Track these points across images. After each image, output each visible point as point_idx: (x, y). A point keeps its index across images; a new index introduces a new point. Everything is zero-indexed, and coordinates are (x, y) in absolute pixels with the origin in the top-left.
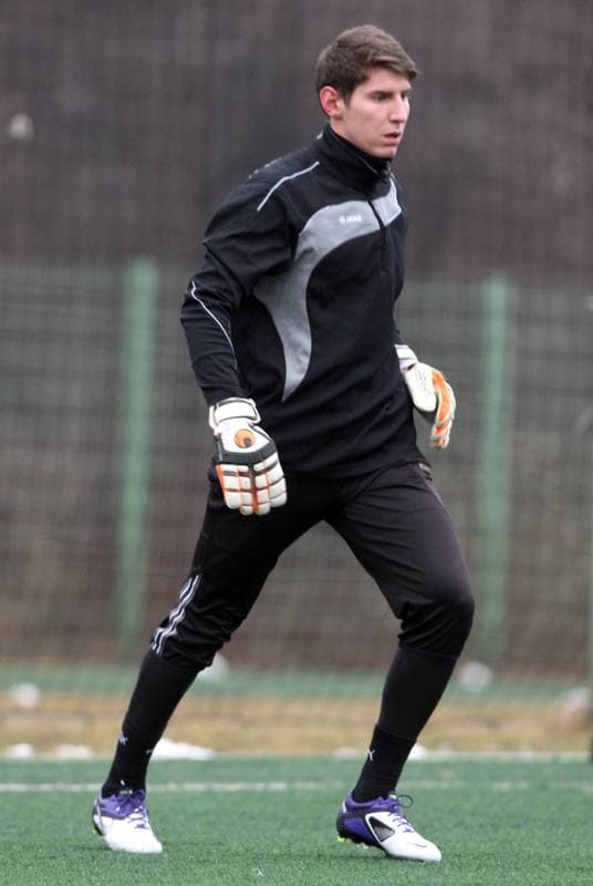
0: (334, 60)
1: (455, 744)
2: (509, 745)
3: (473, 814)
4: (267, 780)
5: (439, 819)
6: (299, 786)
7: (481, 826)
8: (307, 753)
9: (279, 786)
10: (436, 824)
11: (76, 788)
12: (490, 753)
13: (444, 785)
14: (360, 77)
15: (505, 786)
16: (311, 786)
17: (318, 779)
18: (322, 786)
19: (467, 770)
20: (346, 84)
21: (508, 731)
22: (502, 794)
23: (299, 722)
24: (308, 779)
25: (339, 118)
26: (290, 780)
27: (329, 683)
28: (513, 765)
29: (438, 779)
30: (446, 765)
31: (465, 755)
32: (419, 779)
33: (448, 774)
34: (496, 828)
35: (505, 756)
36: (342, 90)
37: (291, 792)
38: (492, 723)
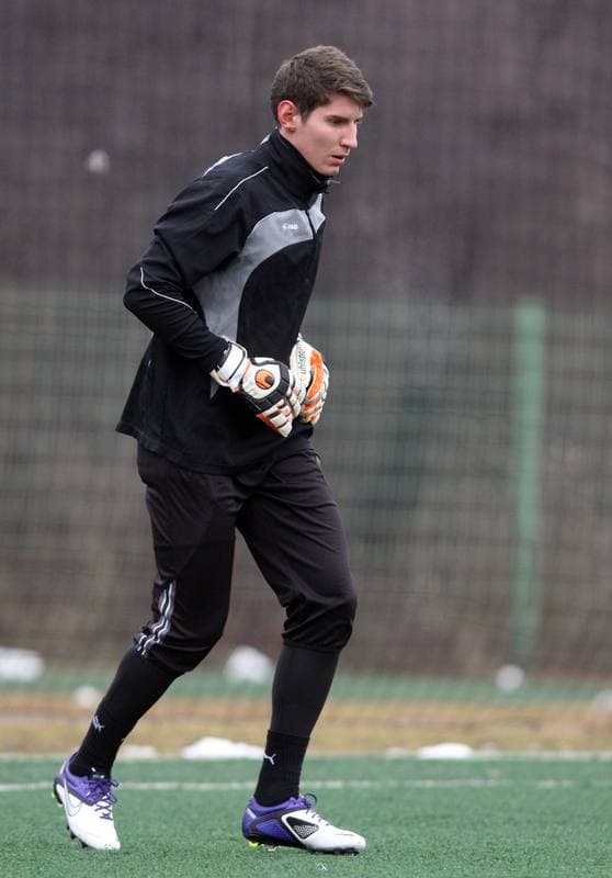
0: (299, 77)
1: (499, 744)
2: (550, 744)
3: (520, 810)
4: (324, 779)
5: (488, 816)
6: (354, 784)
7: (529, 822)
8: (359, 752)
9: (337, 784)
10: (486, 821)
11: (144, 786)
12: (532, 753)
13: (492, 783)
14: (322, 98)
15: (550, 784)
16: (366, 784)
17: (373, 778)
18: (377, 785)
19: (513, 769)
20: (308, 103)
21: (548, 731)
22: (548, 791)
23: (351, 723)
24: (363, 779)
25: (291, 131)
26: (346, 778)
27: (381, 686)
28: (554, 764)
29: (486, 778)
30: (493, 764)
31: (510, 755)
32: (468, 777)
33: (495, 773)
34: (543, 824)
35: (547, 755)
36: (301, 108)
37: (348, 791)
38: (534, 724)
